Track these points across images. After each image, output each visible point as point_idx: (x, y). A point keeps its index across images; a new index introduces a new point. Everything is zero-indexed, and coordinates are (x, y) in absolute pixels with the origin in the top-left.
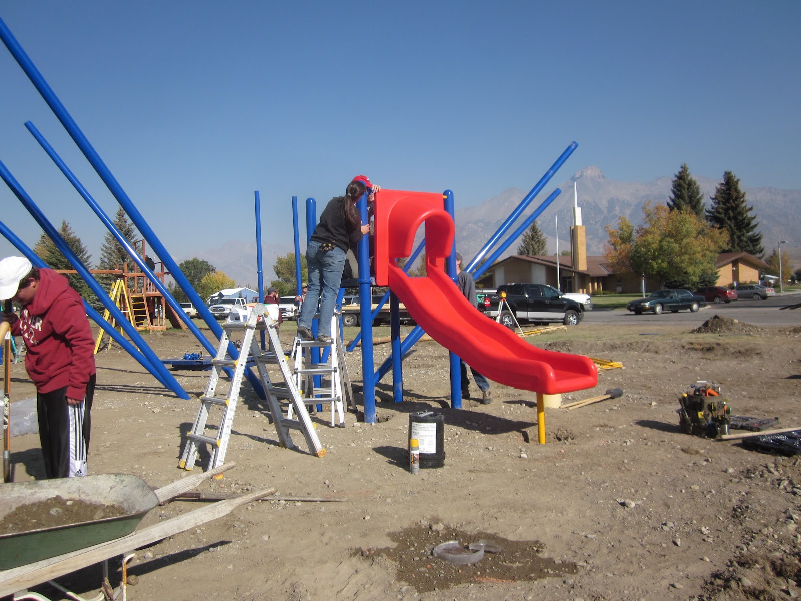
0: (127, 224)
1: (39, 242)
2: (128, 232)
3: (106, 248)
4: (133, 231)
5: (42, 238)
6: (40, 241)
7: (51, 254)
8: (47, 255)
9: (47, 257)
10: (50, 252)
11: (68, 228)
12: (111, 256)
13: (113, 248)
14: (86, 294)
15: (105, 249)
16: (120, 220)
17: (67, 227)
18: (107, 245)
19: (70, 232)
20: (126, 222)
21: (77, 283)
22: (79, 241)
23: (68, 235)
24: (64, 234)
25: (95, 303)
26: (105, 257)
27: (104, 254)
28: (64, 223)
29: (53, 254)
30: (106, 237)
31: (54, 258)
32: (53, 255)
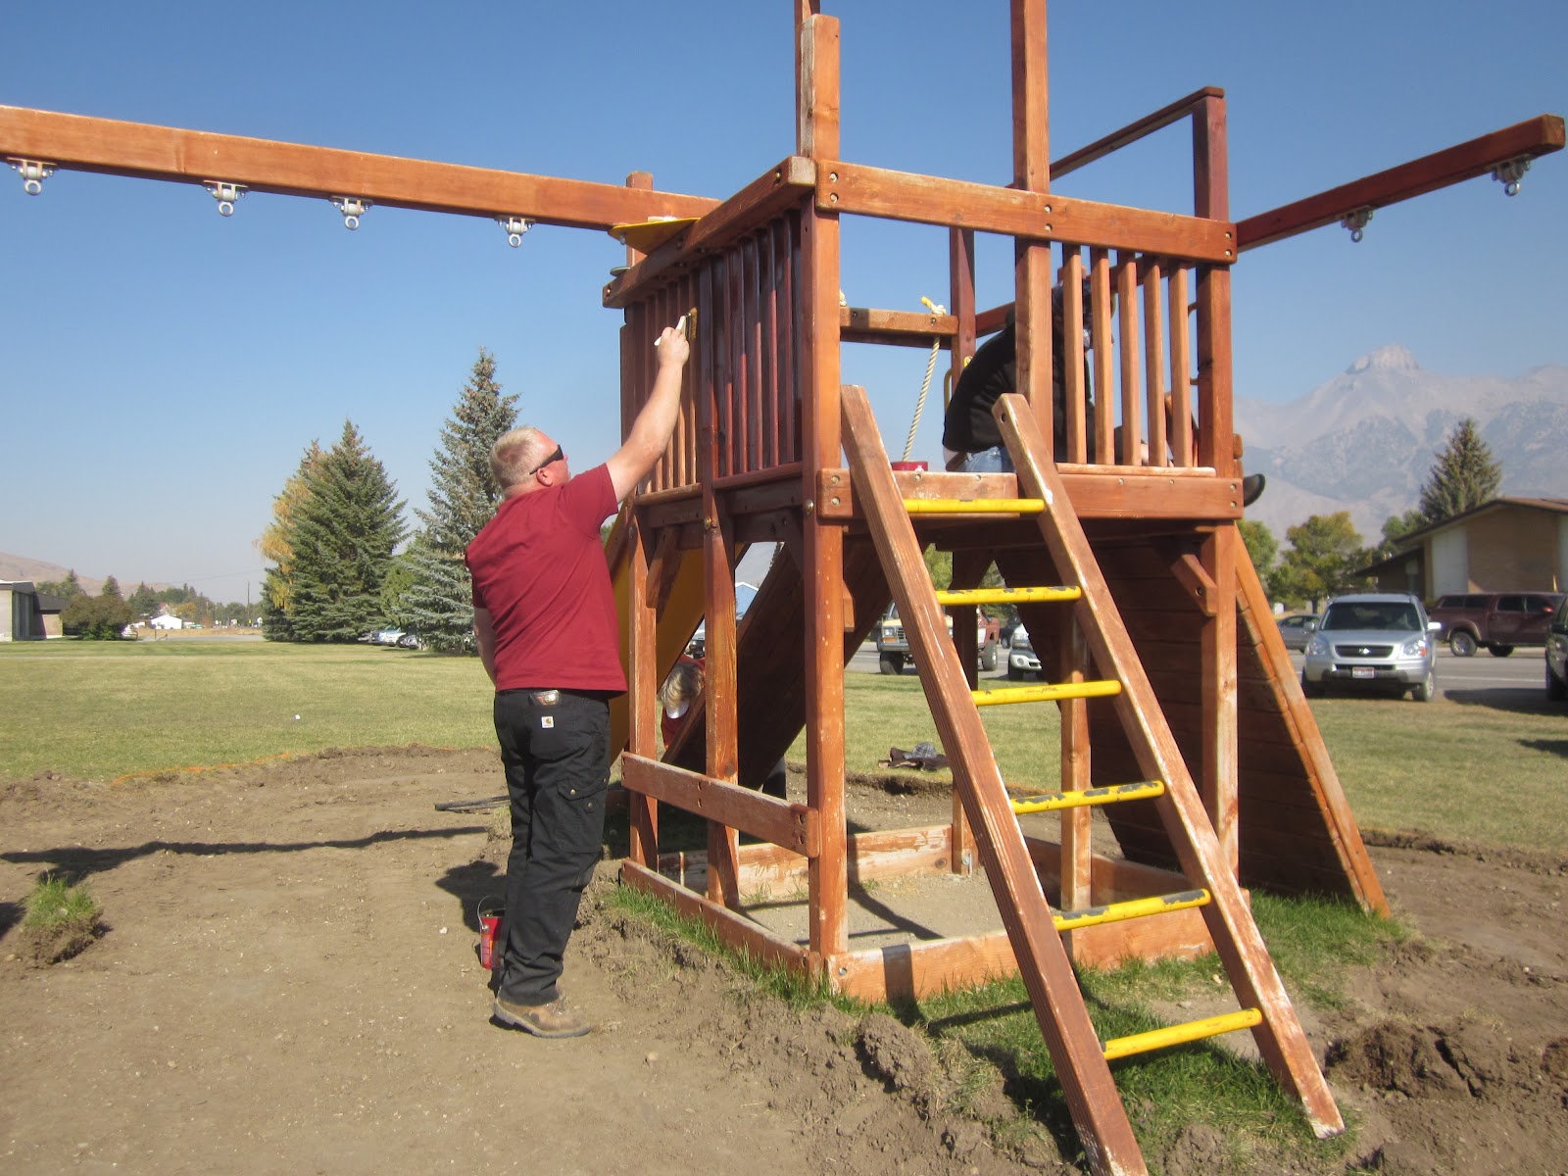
0: (500, 397)
1: (297, 475)
2: (503, 418)
3: (444, 462)
4: (515, 416)
5: (302, 466)
6: (300, 472)
7: (319, 498)
8: (311, 500)
9: (309, 503)
10: (318, 493)
11: (357, 438)
12: (459, 482)
13: (462, 461)
14: (391, 589)
15: (440, 464)
16: (481, 388)
17: (354, 435)
18: (448, 455)
19: (361, 446)
20: (497, 393)
21: (374, 564)
22: (380, 468)
23: (359, 454)
24: (348, 451)
25: (413, 612)
26: (440, 486)
27: (440, 477)
28: (348, 426)
29: (323, 497)
30: (443, 432)
31: (323, 505)
32: (322, 500)
